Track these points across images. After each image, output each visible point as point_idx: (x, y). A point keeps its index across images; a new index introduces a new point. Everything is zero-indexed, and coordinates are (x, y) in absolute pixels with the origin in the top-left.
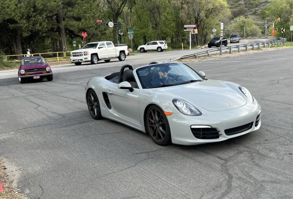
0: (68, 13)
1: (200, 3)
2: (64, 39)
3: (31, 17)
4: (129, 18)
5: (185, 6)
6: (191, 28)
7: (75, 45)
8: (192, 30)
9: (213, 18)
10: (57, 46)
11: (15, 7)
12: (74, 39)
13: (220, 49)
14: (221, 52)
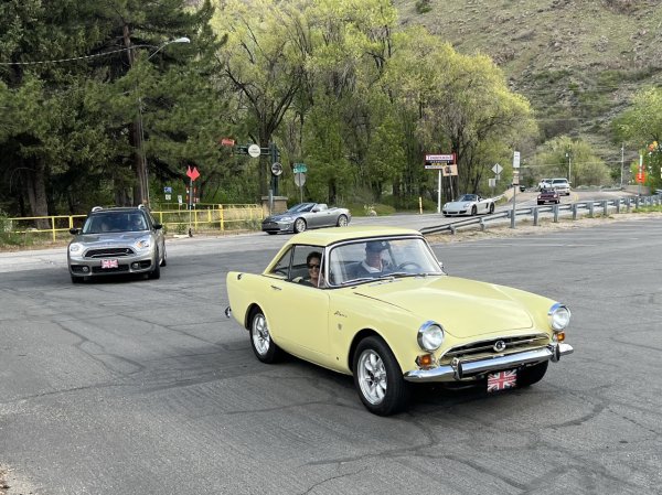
0: (157, 123)
1: (465, 104)
2: (145, 181)
3: (72, 129)
4: (298, 136)
5: (429, 110)
6: (441, 162)
7: (168, 197)
8: (444, 168)
9: (494, 140)
10: (127, 197)
11: (37, 106)
12: (168, 183)
13: (511, 215)
14: (513, 220)
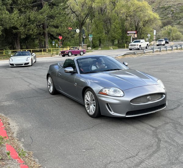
0: (51, 23)
1: (139, 16)
2: (47, 40)
3: (27, 25)
4: (90, 27)
5: (129, 18)
6: (132, 34)
7: (54, 44)
8: (133, 35)
9: (148, 27)
10: (42, 44)
11: (17, 19)
12: (54, 40)
13: (153, 49)
14: (153, 51)
